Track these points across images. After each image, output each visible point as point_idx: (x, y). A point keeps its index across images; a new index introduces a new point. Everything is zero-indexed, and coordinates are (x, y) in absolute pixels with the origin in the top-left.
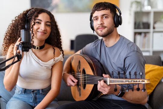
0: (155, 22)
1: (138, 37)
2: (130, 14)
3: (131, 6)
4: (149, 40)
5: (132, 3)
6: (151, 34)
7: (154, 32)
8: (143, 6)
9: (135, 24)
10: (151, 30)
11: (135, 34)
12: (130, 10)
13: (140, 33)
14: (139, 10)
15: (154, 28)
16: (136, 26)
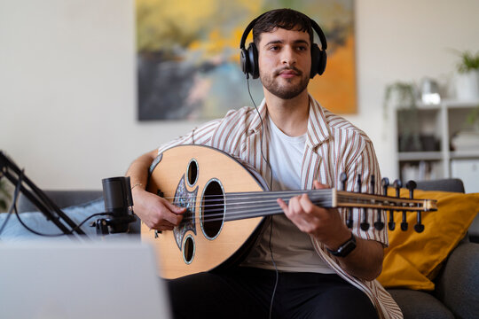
0: (453, 135)
1: (410, 173)
2: (386, 116)
3: (388, 96)
5: (388, 90)
6: (446, 164)
7: (452, 159)
8: (420, 96)
9: (400, 139)
10: (445, 153)
11: (402, 164)
12: (385, 106)
13: (415, 164)
14: (407, 104)
15: (452, 149)
16: (403, 145)
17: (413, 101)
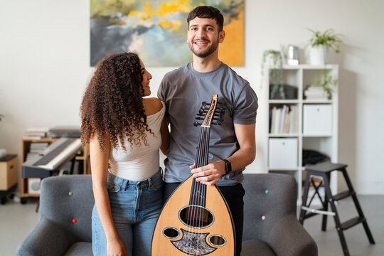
0: (306, 88)
1: (276, 112)
2: (262, 73)
3: (264, 60)
4: (295, 118)
5: (265, 56)
6: (300, 107)
7: (304, 104)
8: (286, 57)
9: (271, 87)
10: (300, 100)
11: (271, 106)
12: (262, 67)
13: (280, 106)
14: (277, 67)
15: (304, 97)
17: (281, 64)
